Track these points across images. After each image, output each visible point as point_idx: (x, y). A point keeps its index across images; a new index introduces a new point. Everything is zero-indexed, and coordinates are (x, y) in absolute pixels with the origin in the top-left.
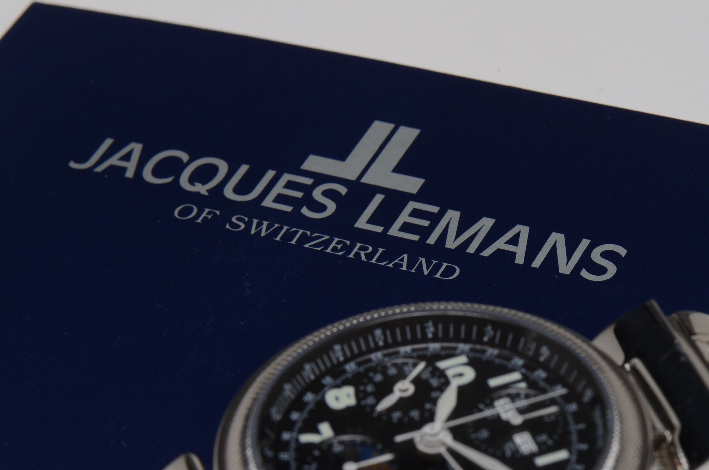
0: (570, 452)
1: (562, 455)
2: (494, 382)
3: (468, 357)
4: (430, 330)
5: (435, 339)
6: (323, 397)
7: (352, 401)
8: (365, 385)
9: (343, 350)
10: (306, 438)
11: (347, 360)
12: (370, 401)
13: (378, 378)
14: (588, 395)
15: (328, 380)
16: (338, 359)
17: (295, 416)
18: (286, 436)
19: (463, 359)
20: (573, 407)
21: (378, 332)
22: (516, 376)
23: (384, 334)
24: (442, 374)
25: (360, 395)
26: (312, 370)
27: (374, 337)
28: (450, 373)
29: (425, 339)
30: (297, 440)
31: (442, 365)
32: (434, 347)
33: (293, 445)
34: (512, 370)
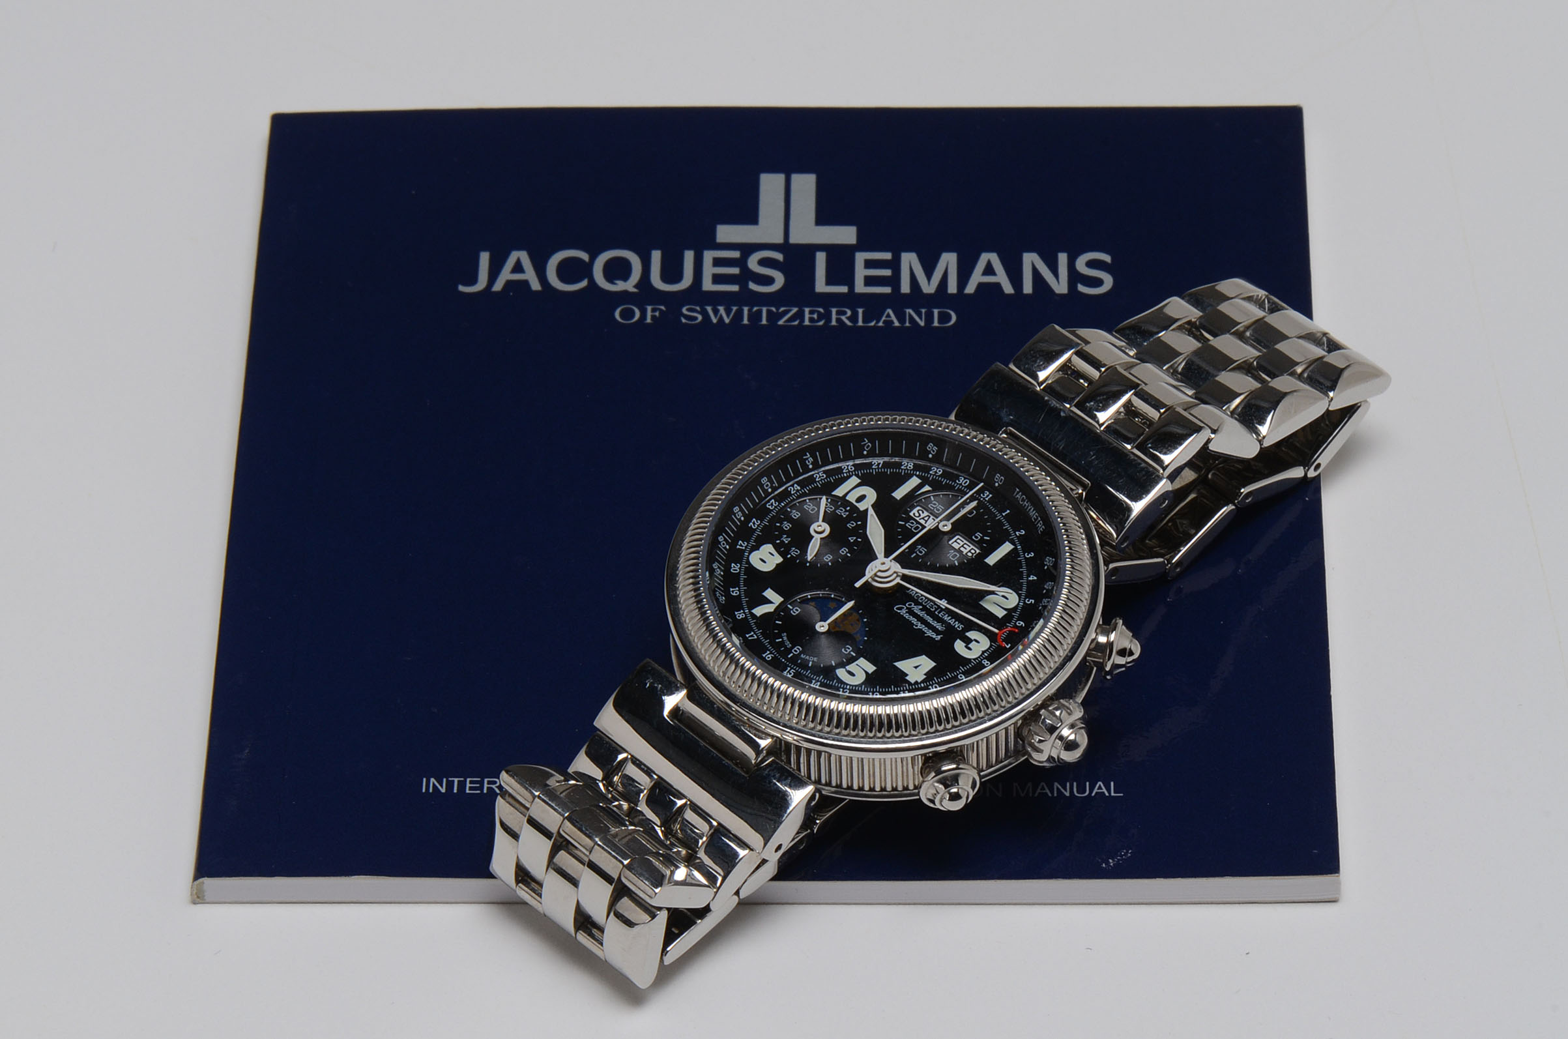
0: (1013, 543)
1: (1007, 548)
2: (899, 494)
3: (857, 476)
4: (810, 460)
5: (816, 466)
6: (748, 562)
7: (779, 559)
8: (779, 537)
9: (741, 510)
10: (759, 611)
11: (748, 519)
12: (794, 552)
13: (787, 526)
14: (999, 480)
15: (742, 545)
16: (739, 520)
17: (735, 592)
18: (740, 615)
19: (854, 480)
20: (987, 495)
22: (914, 482)
23: (770, 480)
24: (843, 501)
25: (781, 549)
26: (725, 539)
27: (762, 486)
28: (852, 498)
29: (806, 470)
30: (753, 616)
31: (839, 492)
32: (819, 475)
33: (752, 622)
34: (907, 477)
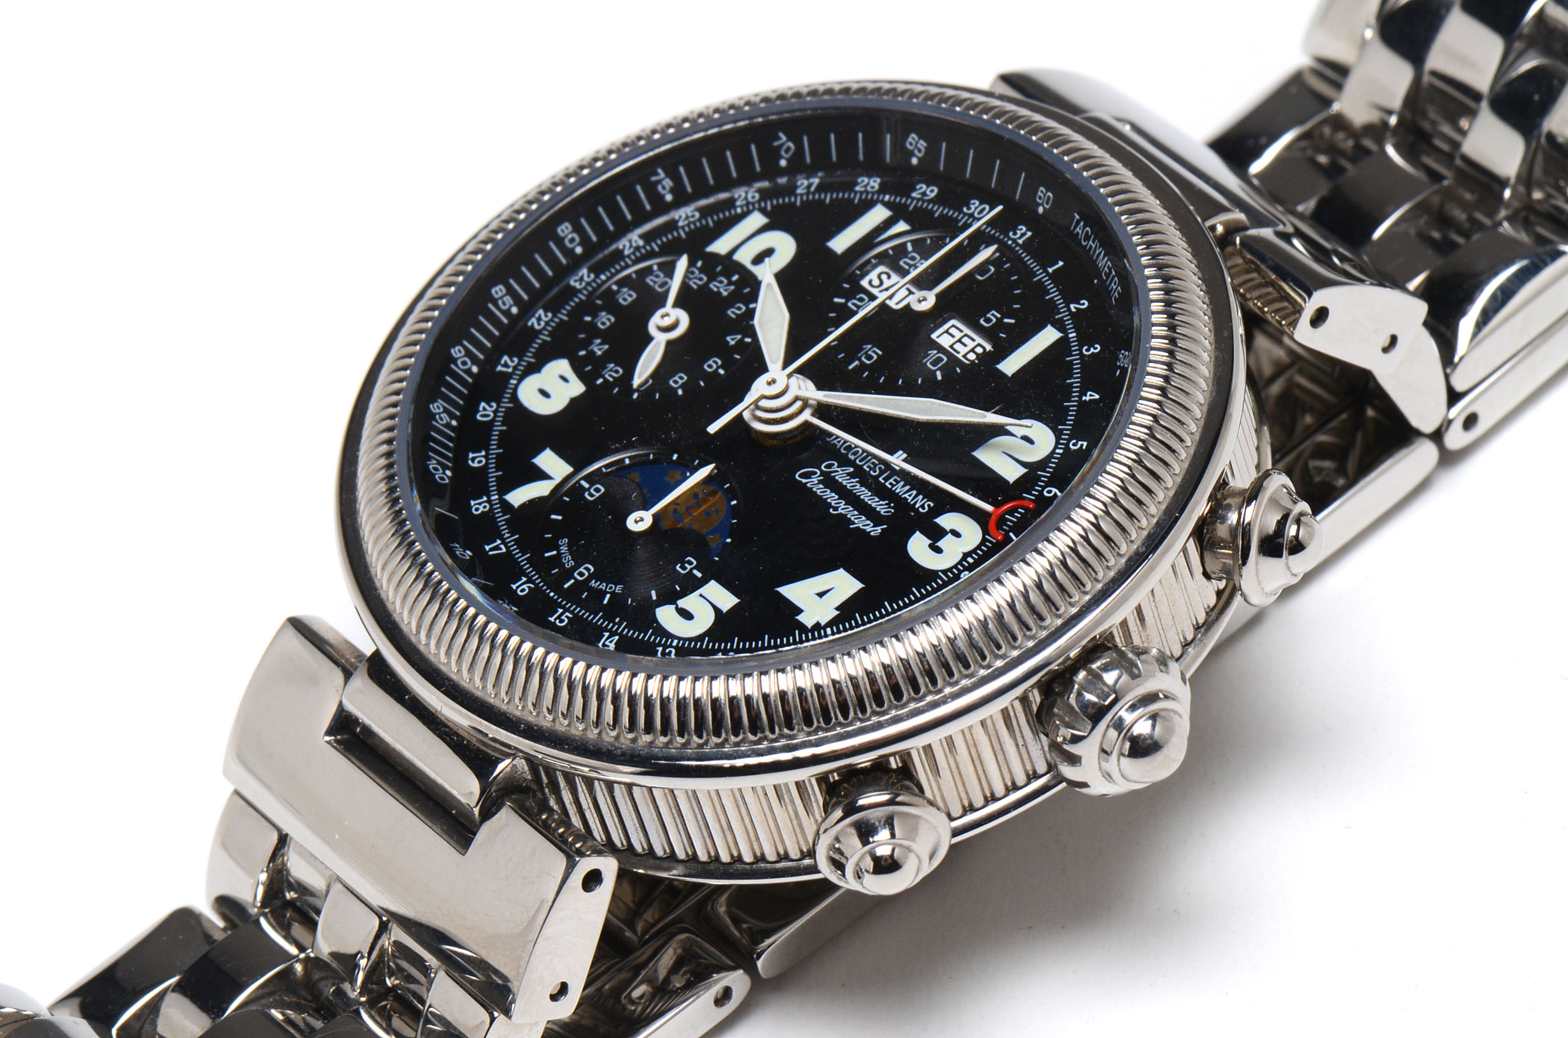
0: (1060, 326)
1: (1048, 336)
2: (840, 243)
3: (763, 211)
4: (666, 187)
5: (681, 199)
6: (514, 398)
7: (577, 388)
8: (586, 344)
9: (511, 291)
10: (519, 497)
11: (527, 309)
12: (612, 372)
13: (605, 320)
14: (1044, 200)
15: (507, 363)
16: (507, 313)
17: (477, 460)
18: (479, 506)
19: (757, 220)
20: (1022, 234)
21: (565, 230)
22: (878, 214)
23: (578, 229)
24: (728, 264)
25: (584, 369)
26: (468, 353)
27: (560, 242)
28: (744, 257)
29: (661, 207)
30: (506, 507)
31: (720, 246)
32: (685, 215)
33: (502, 519)
34: (866, 206)
